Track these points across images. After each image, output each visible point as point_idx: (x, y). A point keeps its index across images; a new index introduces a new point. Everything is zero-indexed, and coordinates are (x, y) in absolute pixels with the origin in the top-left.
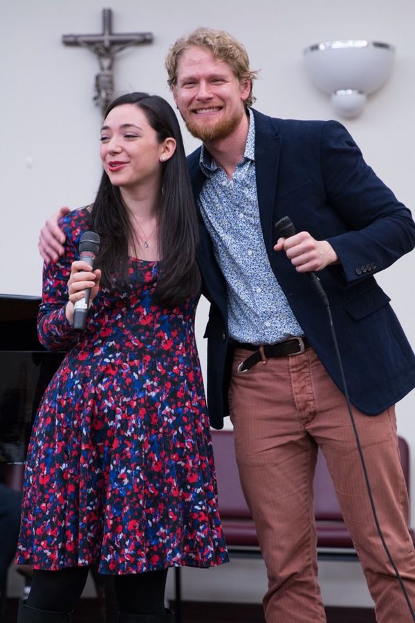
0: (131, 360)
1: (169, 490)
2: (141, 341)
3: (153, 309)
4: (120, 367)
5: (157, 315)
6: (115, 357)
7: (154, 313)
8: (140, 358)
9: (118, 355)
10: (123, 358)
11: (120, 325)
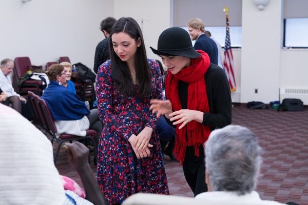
0: (136, 124)
1: (148, 174)
2: (139, 117)
3: (141, 104)
4: (133, 127)
5: (142, 106)
6: (130, 123)
7: (141, 106)
8: (139, 123)
9: (131, 122)
10: (133, 123)
11: (129, 110)
